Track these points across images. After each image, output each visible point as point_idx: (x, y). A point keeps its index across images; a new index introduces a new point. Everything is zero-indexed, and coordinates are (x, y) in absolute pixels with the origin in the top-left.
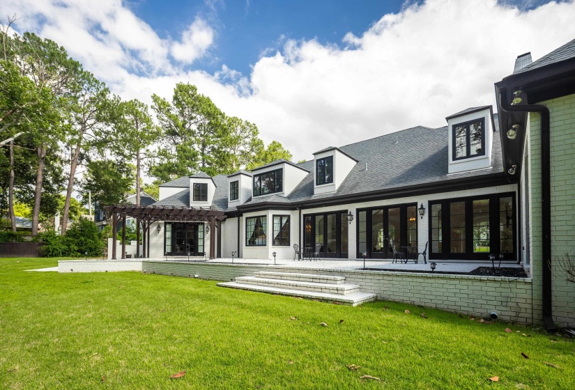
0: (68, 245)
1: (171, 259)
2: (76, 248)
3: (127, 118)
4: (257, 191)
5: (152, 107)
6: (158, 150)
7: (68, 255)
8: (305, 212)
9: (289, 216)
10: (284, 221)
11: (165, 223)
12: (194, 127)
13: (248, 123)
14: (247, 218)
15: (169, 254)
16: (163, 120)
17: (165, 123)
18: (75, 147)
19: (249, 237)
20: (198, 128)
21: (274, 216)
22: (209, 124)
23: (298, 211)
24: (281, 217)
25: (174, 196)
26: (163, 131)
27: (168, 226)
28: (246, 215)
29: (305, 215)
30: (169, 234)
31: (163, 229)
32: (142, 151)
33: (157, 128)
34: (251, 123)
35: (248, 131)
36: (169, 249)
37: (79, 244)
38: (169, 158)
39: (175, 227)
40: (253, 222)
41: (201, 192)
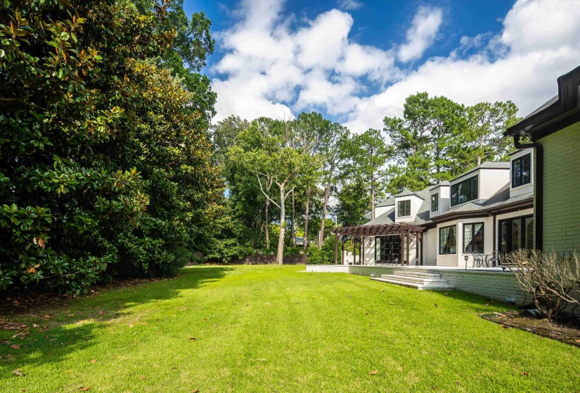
0: (323, 257)
1: (379, 265)
2: (327, 258)
3: (363, 147)
4: (455, 202)
5: (385, 130)
6: (388, 169)
7: (323, 263)
8: (499, 217)
9: (483, 223)
10: (477, 228)
11: (376, 237)
12: (427, 133)
13: (499, 105)
14: (440, 229)
15: (379, 262)
16: (395, 137)
17: (398, 139)
18: (327, 183)
19: (443, 246)
20: (432, 133)
21: (464, 225)
22: (444, 124)
23: (492, 218)
24: (473, 224)
25: (385, 214)
26: (395, 148)
27: (377, 240)
28: (439, 226)
29: (500, 221)
30: (378, 246)
31: (373, 243)
32: (375, 173)
33: (390, 147)
34: (504, 102)
35: (501, 113)
36: (379, 258)
37: (330, 256)
38: (399, 173)
39: (383, 240)
40: (446, 231)
41: (405, 208)
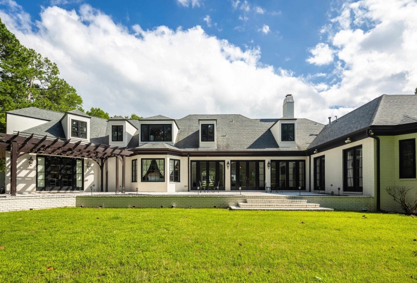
8: (192, 158)
9: (179, 161)
14: (142, 159)
15: (42, 189)
19: (145, 172)
21: (170, 159)
23: (187, 158)
24: (175, 160)
27: (40, 160)
29: (192, 161)
30: (41, 168)
36: (42, 184)
39: (48, 161)
41: (79, 129)
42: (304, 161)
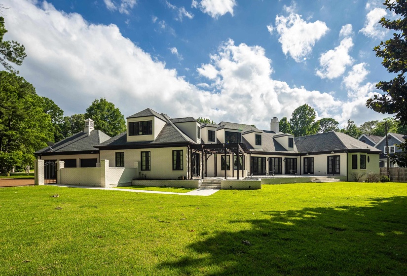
42: (296, 159)
